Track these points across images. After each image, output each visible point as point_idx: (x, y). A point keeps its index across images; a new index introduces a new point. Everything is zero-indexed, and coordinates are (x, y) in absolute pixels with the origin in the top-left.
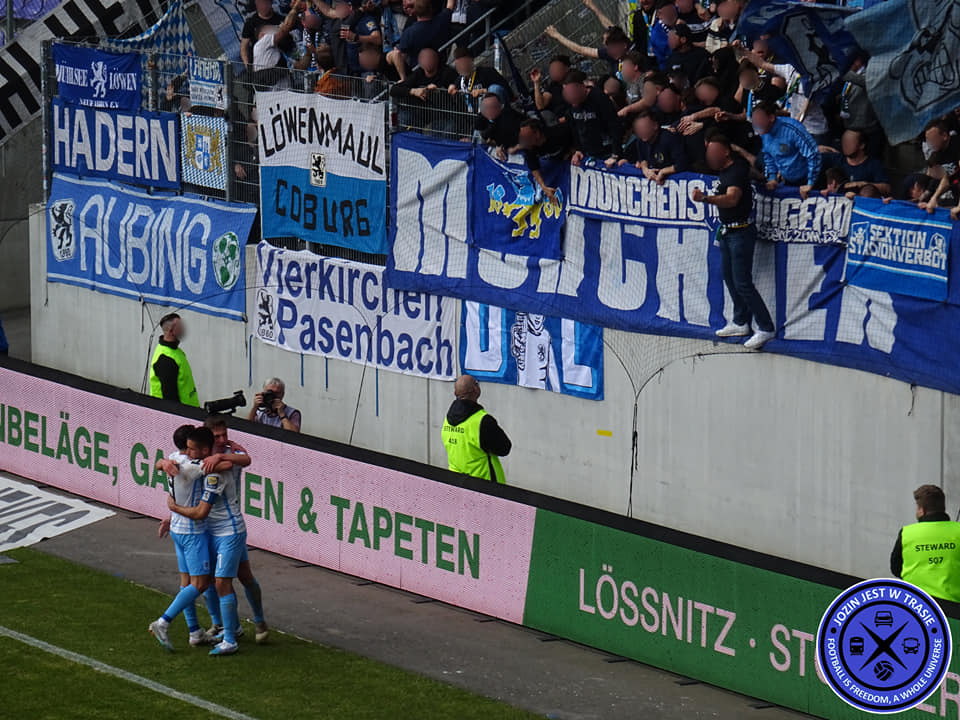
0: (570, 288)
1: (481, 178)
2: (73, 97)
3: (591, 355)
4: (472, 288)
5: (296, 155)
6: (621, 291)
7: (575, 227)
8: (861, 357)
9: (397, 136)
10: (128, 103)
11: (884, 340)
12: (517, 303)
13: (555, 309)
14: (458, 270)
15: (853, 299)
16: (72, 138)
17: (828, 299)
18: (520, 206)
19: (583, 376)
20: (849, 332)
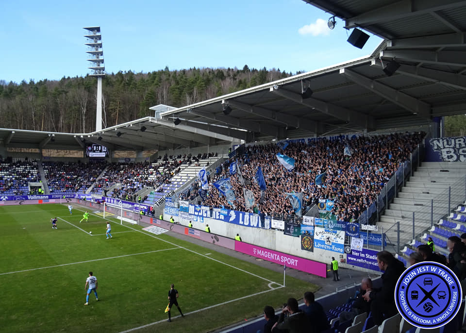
0: (201, 214)
1: (195, 207)
2: (167, 201)
3: (203, 219)
4: (194, 215)
5: (182, 205)
6: (205, 215)
7: (201, 211)
8: (221, 220)
9: (189, 204)
10: (171, 201)
11: (223, 219)
12: (198, 216)
13: (200, 216)
14: (193, 213)
15: (221, 216)
16: (167, 204)
17: (219, 216)
18: (198, 209)
19: (202, 221)
20: (221, 218)
